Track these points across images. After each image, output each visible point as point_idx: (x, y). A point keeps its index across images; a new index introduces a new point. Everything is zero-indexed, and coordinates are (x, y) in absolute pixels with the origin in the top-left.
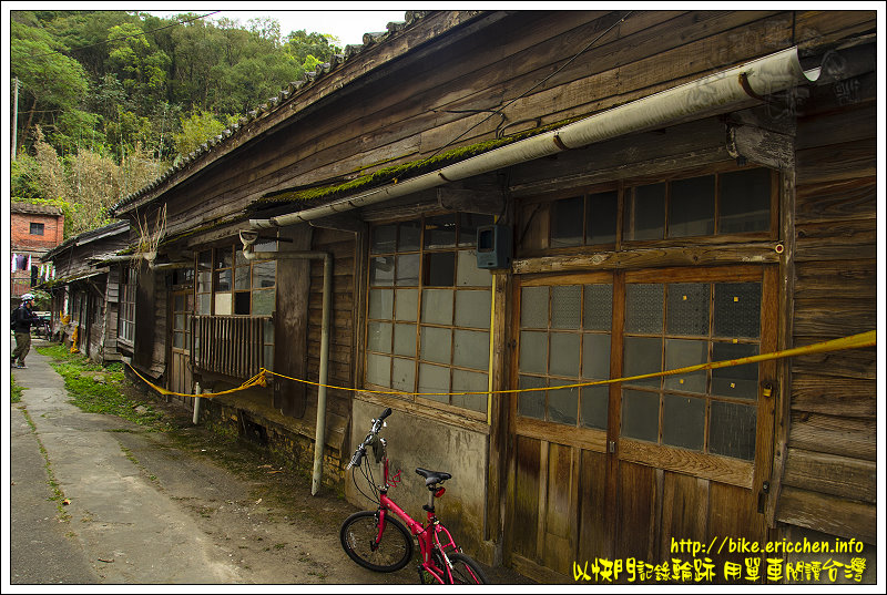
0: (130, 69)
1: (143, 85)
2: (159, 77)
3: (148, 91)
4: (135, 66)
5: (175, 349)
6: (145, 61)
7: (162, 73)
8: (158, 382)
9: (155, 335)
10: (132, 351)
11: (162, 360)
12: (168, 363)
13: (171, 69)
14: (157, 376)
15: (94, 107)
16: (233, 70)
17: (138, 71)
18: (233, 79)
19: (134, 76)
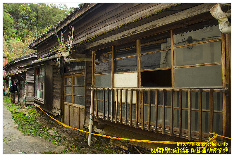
0: (25, 17)
1: (29, 22)
2: (34, 20)
3: (31, 24)
4: (27, 17)
5: (65, 103)
6: (30, 15)
7: (35, 19)
8: (57, 117)
9: (53, 96)
10: (43, 103)
11: (59, 107)
12: (62, 109)
13: (37, 18)
14: (56, 115)
15: (15, 28)
16: (55, 18)
17: (28, 18)
18: (55, 20)
19: (26, 19)
